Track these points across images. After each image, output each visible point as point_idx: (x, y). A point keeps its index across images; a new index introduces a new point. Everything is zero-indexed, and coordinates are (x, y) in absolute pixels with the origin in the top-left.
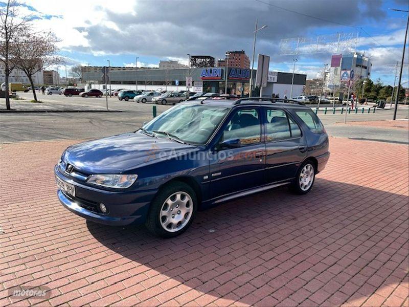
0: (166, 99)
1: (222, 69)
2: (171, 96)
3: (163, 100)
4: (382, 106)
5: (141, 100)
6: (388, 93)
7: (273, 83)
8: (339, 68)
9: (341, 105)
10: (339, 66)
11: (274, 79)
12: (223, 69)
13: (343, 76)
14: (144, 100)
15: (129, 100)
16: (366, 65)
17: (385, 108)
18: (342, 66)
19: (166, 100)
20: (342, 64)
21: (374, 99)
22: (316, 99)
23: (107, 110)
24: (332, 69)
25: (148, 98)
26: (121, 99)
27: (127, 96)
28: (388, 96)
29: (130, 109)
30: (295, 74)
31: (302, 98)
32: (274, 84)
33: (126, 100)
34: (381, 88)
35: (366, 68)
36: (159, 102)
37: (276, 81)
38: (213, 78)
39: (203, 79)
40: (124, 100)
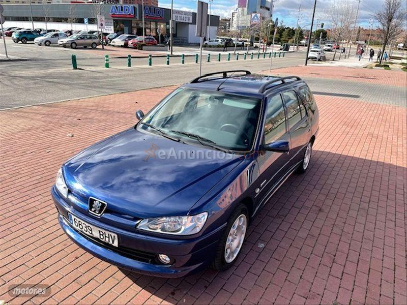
0: (75, 41)
1: (134, 7)
2: (81, 38)
3: (72, 43)
4: (287, 49)
5: (43, 43)
6: (289, 36)
7: (189, 23)
8: (246, 9)
9: (252, 47)
10: (245, 7)
11: (189, 19)
12: (136, 6)
13: (254, 18)
14: (47, 43)
15: (28, 42)
16: (269, 7)
17: (289, 50)
18: (248, 7)
19: (75, 43)
20: (248, 4)
21: (278, 41)
22: (231, 42)
23: (7, 59)
24: (240, 9)
25: (52, 40)
26: (17, 41)
27: (24, 38)
28: (290, 39)
29: (36, 56)
30: (211, 16)
31: (218, 41)
32: (190, 25)
33: (23, 43)
34: (284, 30)
35: (269, 9)
36: (67, 45)
37: (191, 21)
38: (125, 16)
39: (112, 17)
40: (20, 42)
